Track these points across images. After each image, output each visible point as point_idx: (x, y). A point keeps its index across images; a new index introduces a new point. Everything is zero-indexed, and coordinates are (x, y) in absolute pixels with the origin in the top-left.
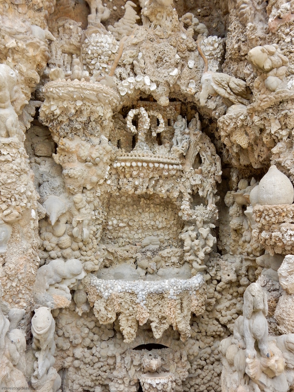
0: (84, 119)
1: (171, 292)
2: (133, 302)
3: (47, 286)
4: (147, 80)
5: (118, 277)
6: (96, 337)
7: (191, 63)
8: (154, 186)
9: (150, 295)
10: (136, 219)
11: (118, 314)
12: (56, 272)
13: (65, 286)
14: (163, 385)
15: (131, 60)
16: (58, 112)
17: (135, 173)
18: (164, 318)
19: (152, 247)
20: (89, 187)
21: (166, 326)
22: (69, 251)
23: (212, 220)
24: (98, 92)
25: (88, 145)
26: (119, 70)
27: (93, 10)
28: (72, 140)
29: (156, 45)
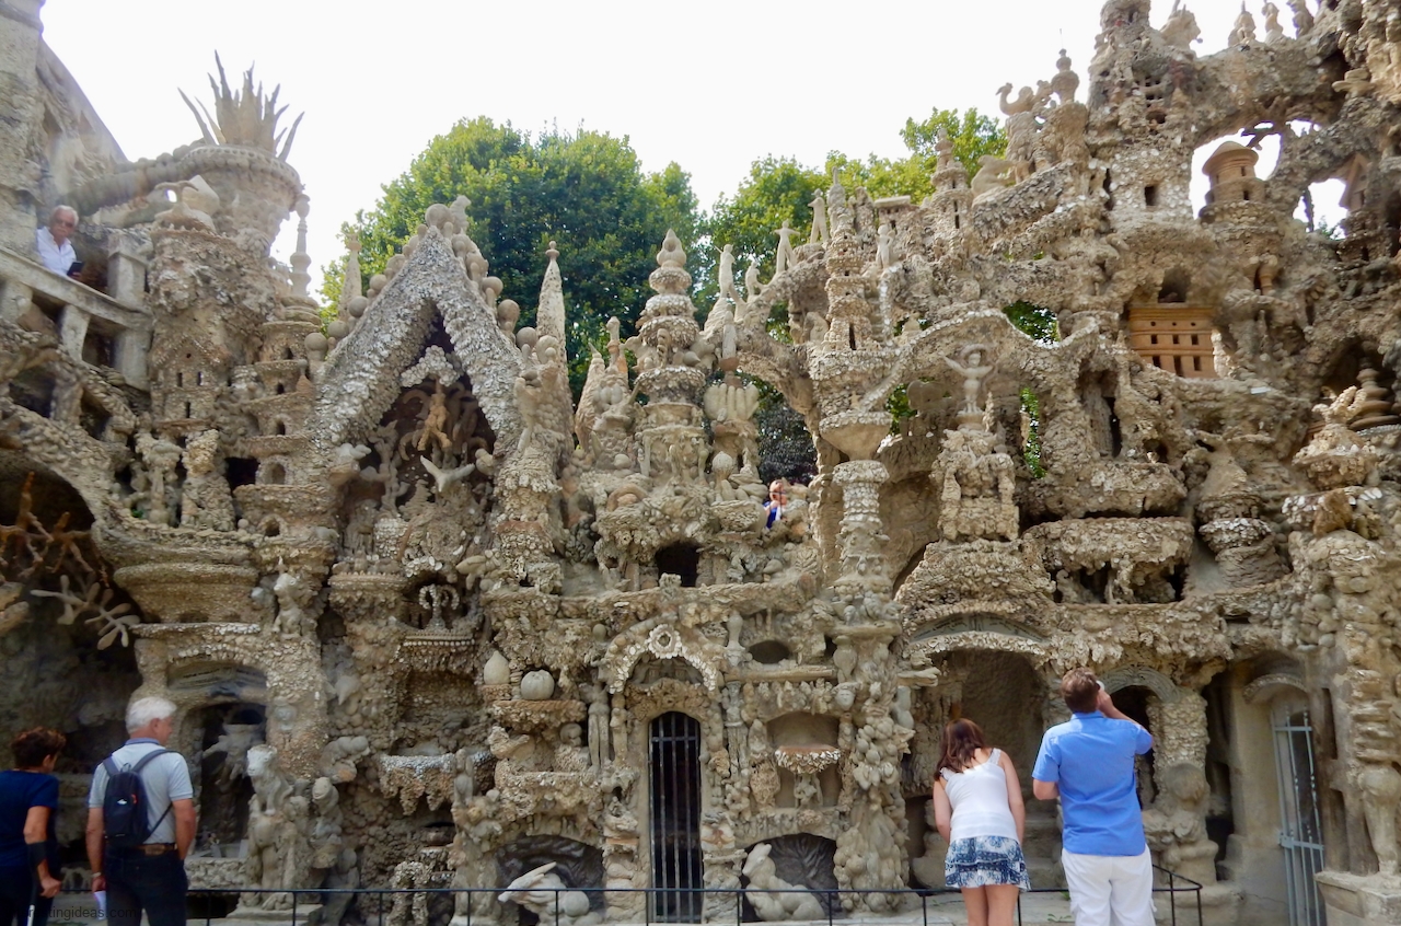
0: (367, 605)
1: (446, 766)
2: (410, 776)
3: (333, 760)
4: (432, 562)
6: (390, 815)
7: (477, 539)
8: (446, 663)
9: (427, 770)
10: (442, 695)
11: (400, 788)
12: (341, 748)
13: (350, 761)
14: (437, 854)
15: (417, 541)
16: (342, 601)
17: (424, 651)
18: (439, 791)
19: (452, 725)
20: (378, 667)
21: (441, 800)
22: (360, 729)
24: (376, 583)
25: (375, 628)
26: (407, 551)
27: (388, 490)
28: (359, 624)
29: (442, 524)
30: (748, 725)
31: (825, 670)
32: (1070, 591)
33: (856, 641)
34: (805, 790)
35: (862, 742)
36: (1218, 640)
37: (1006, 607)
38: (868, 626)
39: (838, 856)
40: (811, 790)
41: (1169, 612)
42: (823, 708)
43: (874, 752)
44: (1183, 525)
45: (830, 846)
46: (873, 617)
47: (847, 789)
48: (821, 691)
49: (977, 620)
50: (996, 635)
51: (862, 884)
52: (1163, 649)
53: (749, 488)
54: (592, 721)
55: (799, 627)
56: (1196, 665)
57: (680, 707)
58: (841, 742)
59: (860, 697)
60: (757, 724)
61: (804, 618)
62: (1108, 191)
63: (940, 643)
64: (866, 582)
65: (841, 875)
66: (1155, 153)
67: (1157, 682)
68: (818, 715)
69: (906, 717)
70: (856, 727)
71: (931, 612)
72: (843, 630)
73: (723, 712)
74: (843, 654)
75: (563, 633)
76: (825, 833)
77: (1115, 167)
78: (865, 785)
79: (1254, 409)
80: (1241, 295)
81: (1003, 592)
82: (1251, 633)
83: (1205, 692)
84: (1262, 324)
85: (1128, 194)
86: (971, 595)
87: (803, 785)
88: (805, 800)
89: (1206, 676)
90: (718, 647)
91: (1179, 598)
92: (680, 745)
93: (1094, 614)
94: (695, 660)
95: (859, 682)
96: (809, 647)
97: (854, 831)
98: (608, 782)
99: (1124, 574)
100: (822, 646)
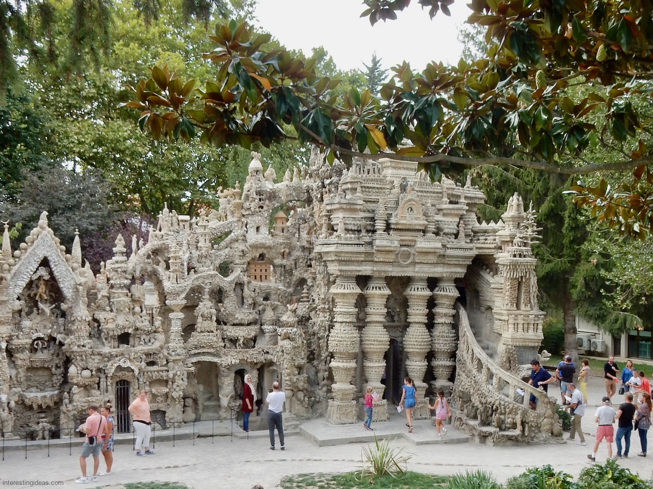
0: (21, 349)
1: (48, 395)
2: (37, 399)
3: (12, 395)
5: (31, 392)
6: (25, 410)
8: (44, 364)
9: (42, 397)
10: (37, 374)
11: (32, 403)
12: (14, 392)
13: (17, 395)
15: (35, 328)
16: (15, 348)
17: (36, 361)
18: (46, 403)
19: (43, 382)
20: (22, 366)
21: (47, 405)
22: (17, 385)
23: (62, 373)
25: (23, 355)
26: (32, 331)
28: (18, 354)
29: (43, 322)
30: (145, 383)
31: (166, 368)
32: (228, 345)
33: (174, 361)
34: (160, 399)
35: (175, 387)
36: (262, 358)
37: (212, 350)
38: (178, 357)
39: (166, 415)
40: (161, 399)
41: (251, 351)
42: (165, 378)
43: (178, 389)
44: (257, 327)
45: (164, 412)
46: (178, 355)
47: (169, 398)
48: (164, 374)
49: (204, 354)
50: (209, 357)
51: (172, 421)
52: (249, 360)
53: (146, 318)
54: (101, 383)
55: (160, 357)
56: (256, 364)
57: (126, 379)
58: (168, 386)
59: (175, 375)
60: (148, 383)
61: (161, 355)
62: (246, 227)
63: (195, 360)
64: (178, 346)
65: (167, 419)
66: (260, 218)
67: (246, 367)
68: (163, 380)
69: (185, 380)
70: (173, 383)
71: (193, 352)
72: (171, 358)
73: (138, 379)
74: (170, 364)
75: (94, 359)
76: (164, 410)
77: (249, 221)
78: (175, 397)
79: (279, 292)
80: (278, 261)
81: (211, 347)
82: (269, 357)
83: (258, 370)
84: (283, 269)
85: (252, 230)
86: (203, 347)
87: (159, 398)
88: (160, 401)
89: (259, 366)
90: (139, 364)
91: (254, 347)
92: (124, 388)
93: (233, 352)
94: (133, 367)
95: (174, 372)
96: (162, 362)
97: (171, 409)
98: (107, 399)
99: (241, 342)
100: (166, 362)
